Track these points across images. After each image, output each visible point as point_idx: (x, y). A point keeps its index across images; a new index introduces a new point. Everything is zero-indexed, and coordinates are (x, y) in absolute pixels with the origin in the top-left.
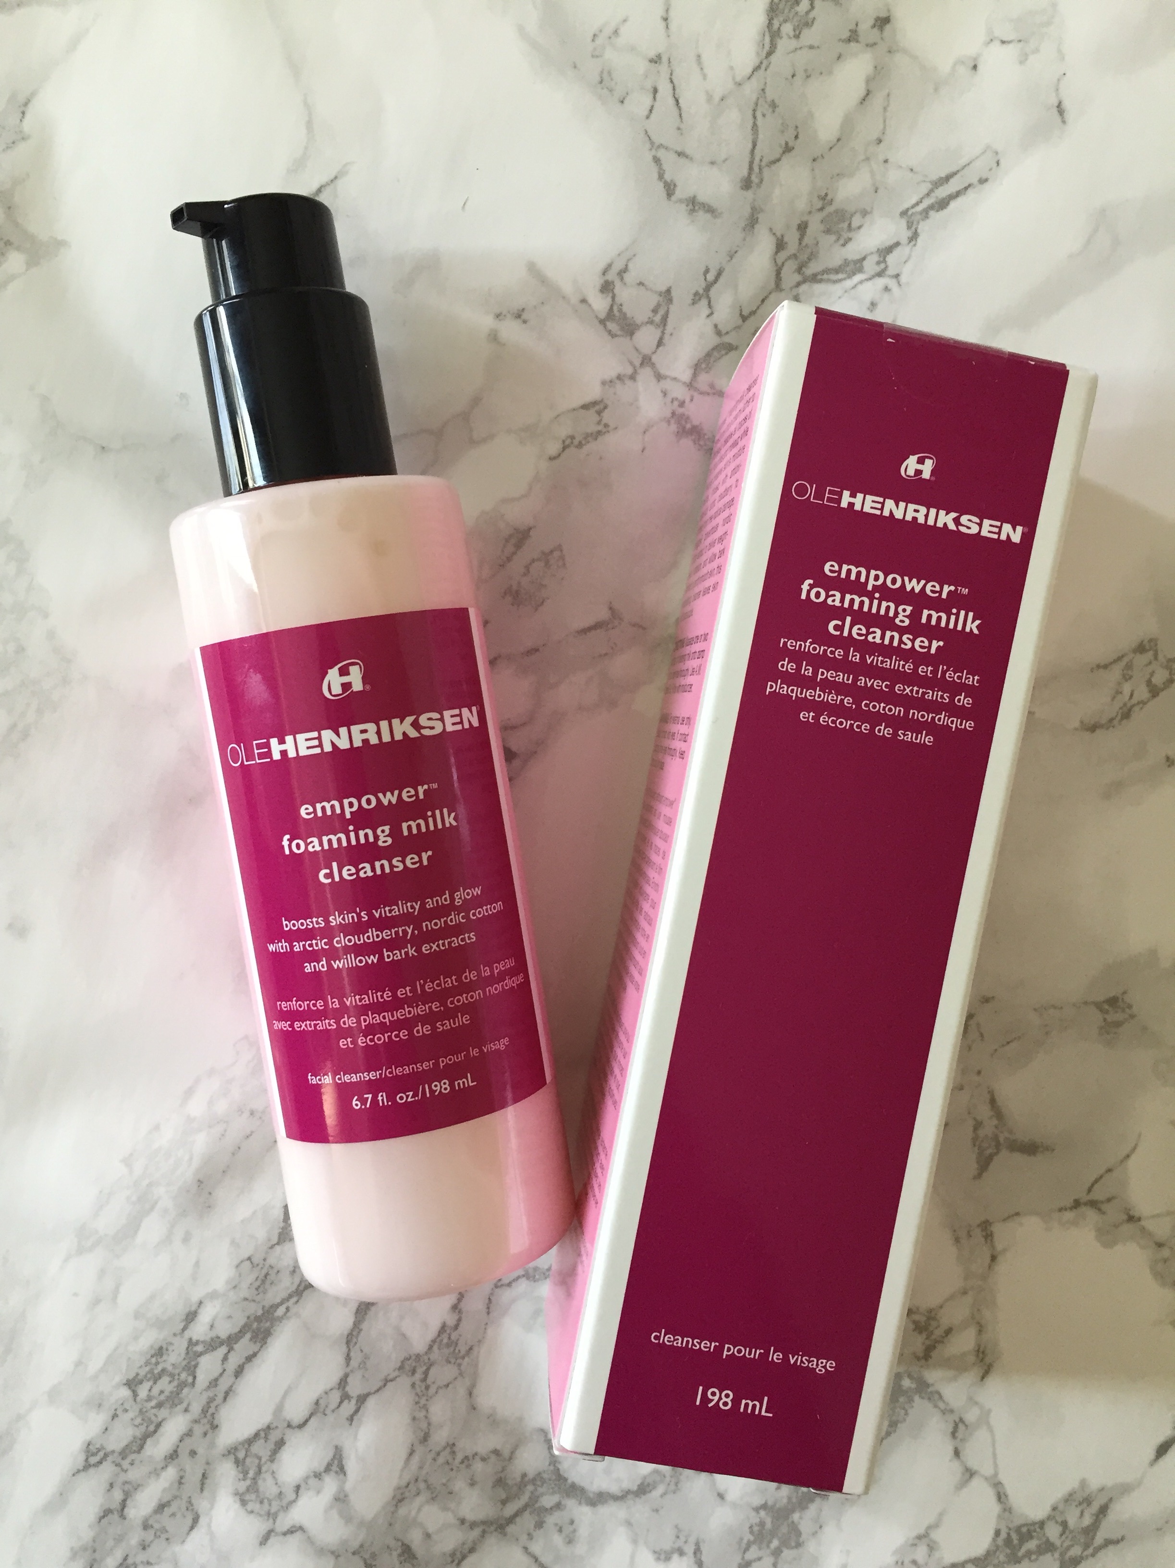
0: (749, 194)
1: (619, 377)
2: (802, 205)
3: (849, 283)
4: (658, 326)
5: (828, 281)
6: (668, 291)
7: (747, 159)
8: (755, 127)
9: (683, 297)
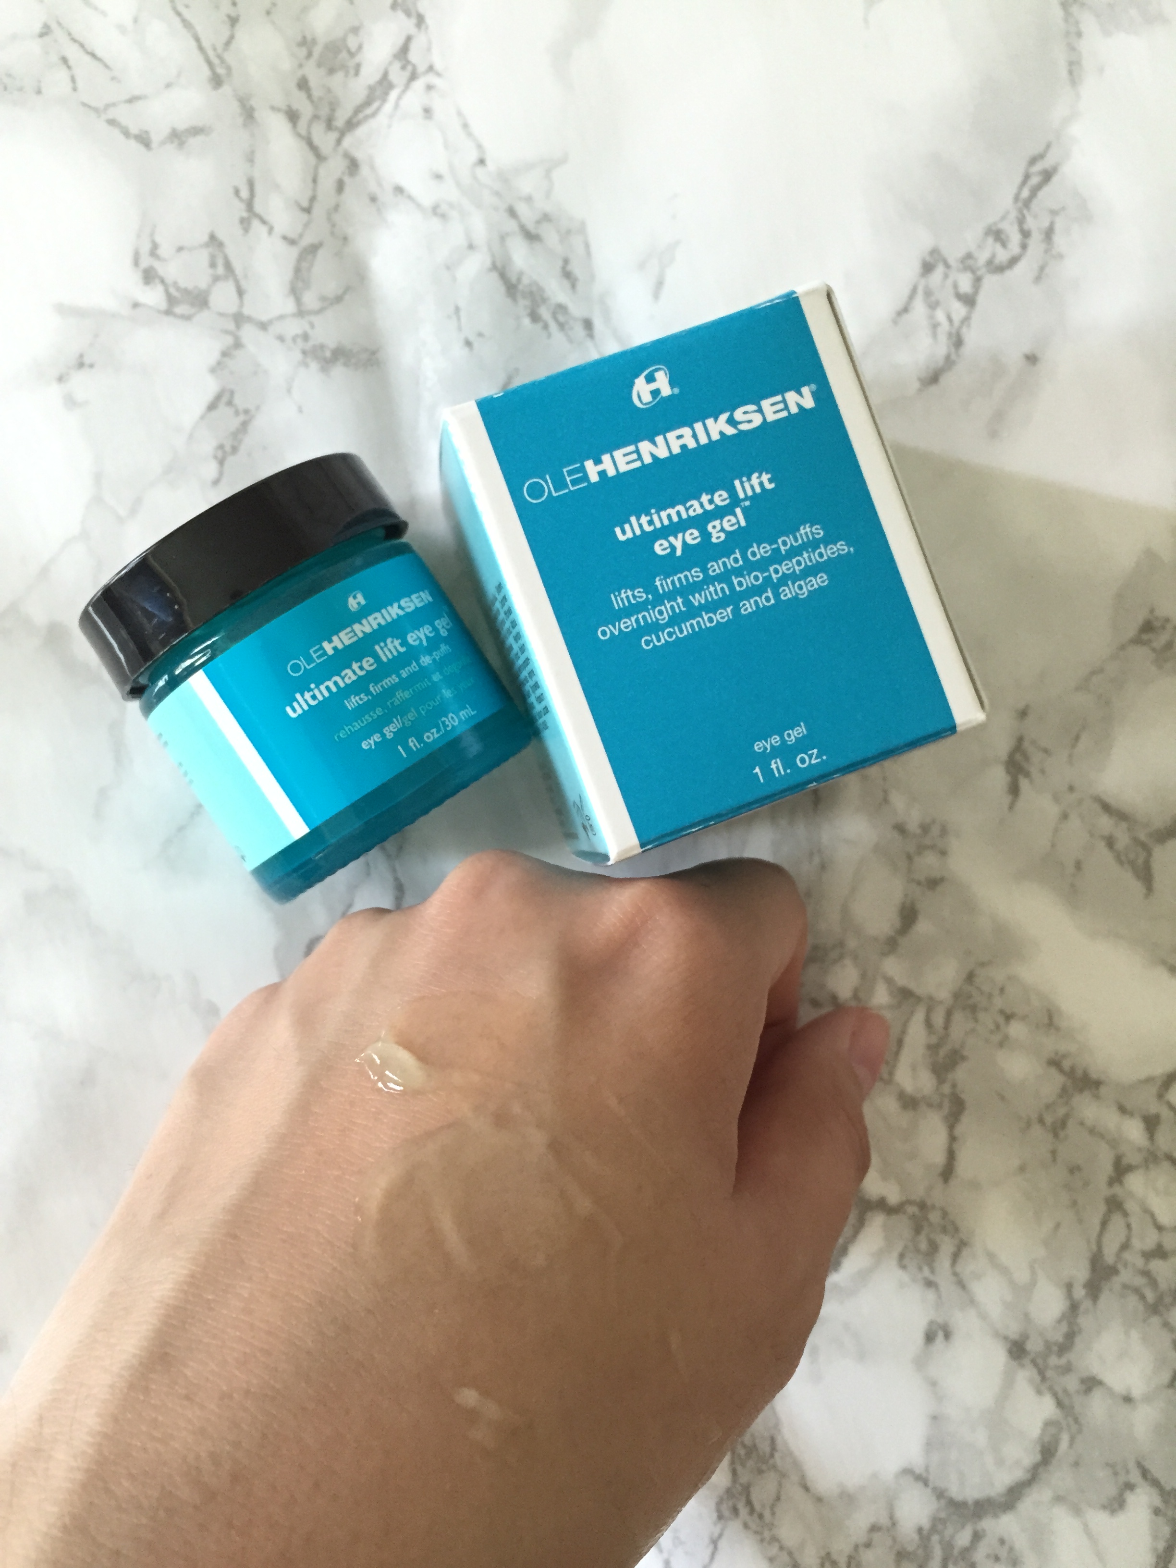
0: (226, 89)
1: (225, 354)
2: (286, 64)
3: (388, 107)
4: (225, 278)
5: (367, 118)
6: (213, 237)
7: (200, 59)
8: (187, 24)
9: (229, 233)
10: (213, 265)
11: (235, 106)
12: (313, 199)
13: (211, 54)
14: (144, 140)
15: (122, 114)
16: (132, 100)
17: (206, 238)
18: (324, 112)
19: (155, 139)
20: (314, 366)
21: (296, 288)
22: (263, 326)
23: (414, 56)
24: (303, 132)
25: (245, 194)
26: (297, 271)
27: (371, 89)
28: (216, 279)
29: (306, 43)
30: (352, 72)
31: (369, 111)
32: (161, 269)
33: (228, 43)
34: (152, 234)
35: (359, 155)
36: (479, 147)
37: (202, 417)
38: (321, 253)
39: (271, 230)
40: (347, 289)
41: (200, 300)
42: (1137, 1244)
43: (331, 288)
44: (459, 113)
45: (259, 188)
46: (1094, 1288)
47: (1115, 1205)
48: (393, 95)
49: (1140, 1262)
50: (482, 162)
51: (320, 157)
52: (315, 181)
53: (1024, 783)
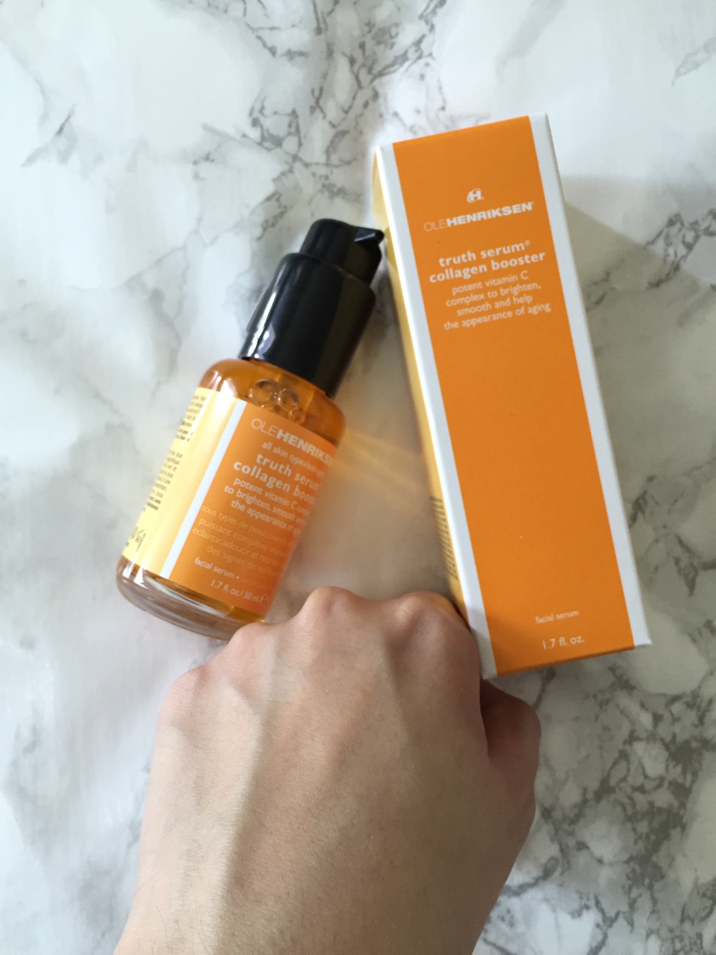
10: (290, 126)
11: (324, 47)
12: (350, 107)
13: (320, 15)
14: (273, 51)
15: (266, 35)
16: (272, 29)
17: (289, 111)
18: (369, 63)
19: (279, 52)
20: (326, 194)
21: (328, 151)
22: (307, 165)
23: (424, 46)
24: (356, 72)
25: (317, 94)
26: (332, 142)
27: (396, 58)
28: (289, 134)
29: (370, 25)
30: (389, 46)
31: (392, 69)
32: (262, 120)
33: (330, 13)
34: (263, 102)
35: (381, 91)
36: (444, 101)
37: (262, 203)
38: (347, 137)
39: (324, 117)
40: (355, 159)
41: (278, 142)
42: (630, 780)
43: (347, 156)
44: (439, 81)
45: (325, 92)
46: (599, 796)
47: (624, 755)
48: (407, 64)
49: (629, 791)
50: (443, 109)
51: (360, 86)
52: (354, 98)
53: (640, 516)
